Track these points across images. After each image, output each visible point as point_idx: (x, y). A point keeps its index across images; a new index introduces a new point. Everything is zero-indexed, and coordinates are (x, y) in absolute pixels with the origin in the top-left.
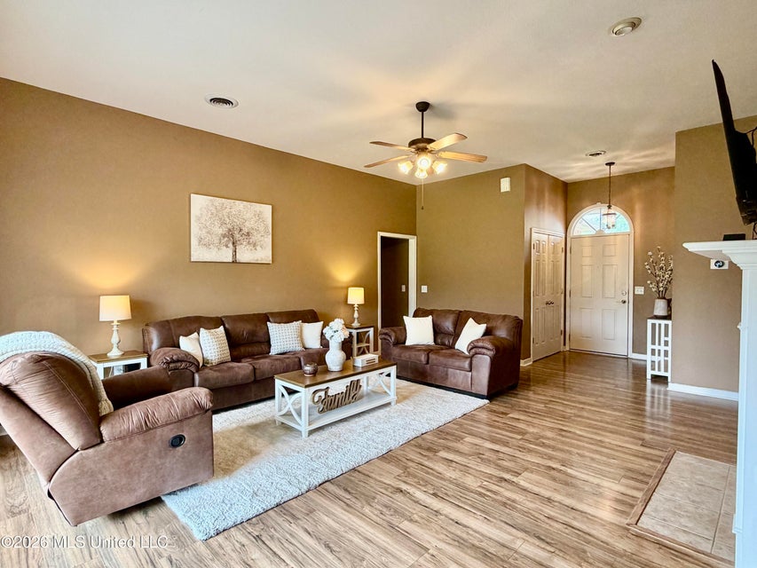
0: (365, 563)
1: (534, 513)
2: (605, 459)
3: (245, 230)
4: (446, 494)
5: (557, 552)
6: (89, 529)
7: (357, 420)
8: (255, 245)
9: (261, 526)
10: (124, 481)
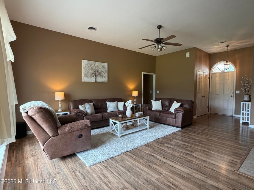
0: (141, 177)
1: (200, 165)
2: (225, 149)
3: (99, 71)
4: (168, 157)
5: (209, 178)
6: (55, 162)
7: (136, 133)
8: (102, 76)
9: (107, 164)
10: (65, 147)
